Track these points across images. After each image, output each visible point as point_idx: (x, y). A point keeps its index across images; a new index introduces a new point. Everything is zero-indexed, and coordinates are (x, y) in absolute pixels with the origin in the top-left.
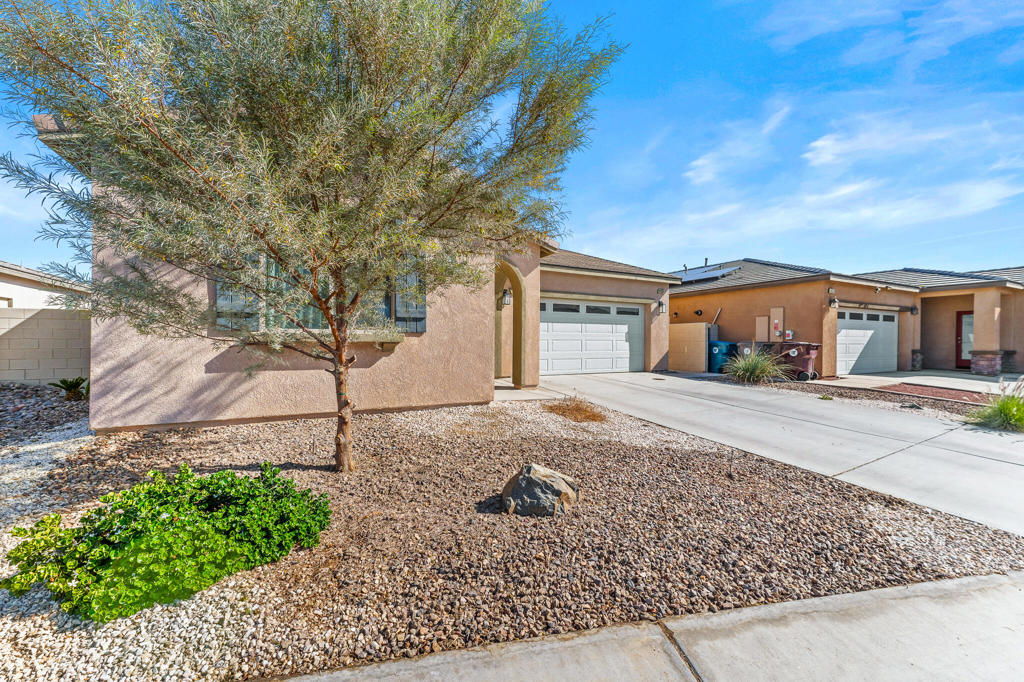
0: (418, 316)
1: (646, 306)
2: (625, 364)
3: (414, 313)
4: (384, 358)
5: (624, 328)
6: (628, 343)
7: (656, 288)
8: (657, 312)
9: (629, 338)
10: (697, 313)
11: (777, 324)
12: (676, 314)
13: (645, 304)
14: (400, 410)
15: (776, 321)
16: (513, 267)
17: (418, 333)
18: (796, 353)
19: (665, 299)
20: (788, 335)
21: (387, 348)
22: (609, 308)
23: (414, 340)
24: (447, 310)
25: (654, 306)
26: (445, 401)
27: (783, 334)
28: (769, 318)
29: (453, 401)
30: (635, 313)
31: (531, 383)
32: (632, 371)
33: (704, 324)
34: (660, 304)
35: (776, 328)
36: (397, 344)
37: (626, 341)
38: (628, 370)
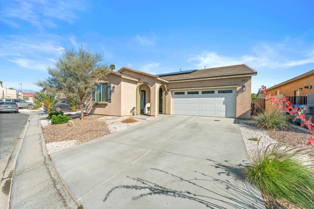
0: (110, 99)
4: (106, 106)
5: (223, 99)
7: (240, 80)
13: (235, 88)
17: (110, 102)
19: (248, 83)
22: (214, 91)
24: (114, 97)
25: (239, 88)
32: (227, 117)
34: (243, 87)
36: (108, 104)
37: (223, 104)
38: (225, 116)
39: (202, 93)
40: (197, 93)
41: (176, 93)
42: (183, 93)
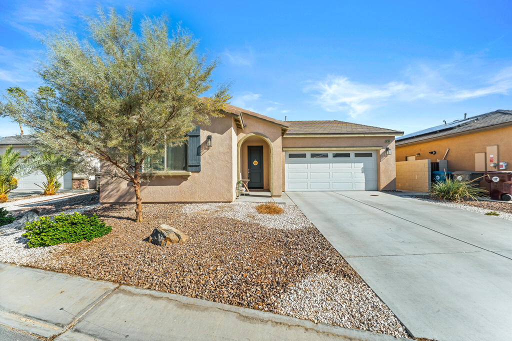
0: (197, 164)
1: (378, 151)
2: (362, 186)
3: (195, 163)
4: (184, 182)
5: (362, 165)
6: (364, 174)
7: (384, 140)
8: (386, 154)
9: (364, 170)
10: (432, 153)
11: (492, 158)
12: (419, 154)
13: (377, 150)
14: (191, 203)
15: (492, 156)
16: (266, 139)
17: (199, 171)
18: (498, 180)
19: (392, 146)
20: (502, 166)
21: (185, 178)
22: (349, 154)
23: (196, 174)
24: (210, 161)
25: (382, 151)
26: (210, 200)
27: (497, 166)
28: (486, 153)
29: (213, 200)
30: (370, 155)
31: (277, 194)
32: (366, 190)
33: (427, 160)
34: (387, 149)
35: (491, 161)
36: (189, 176)
37: (362, 172)
38: (364, 189)
39: (334, 157)
40: (326, 156)
41: (291, 156)
42: (304, 156)
